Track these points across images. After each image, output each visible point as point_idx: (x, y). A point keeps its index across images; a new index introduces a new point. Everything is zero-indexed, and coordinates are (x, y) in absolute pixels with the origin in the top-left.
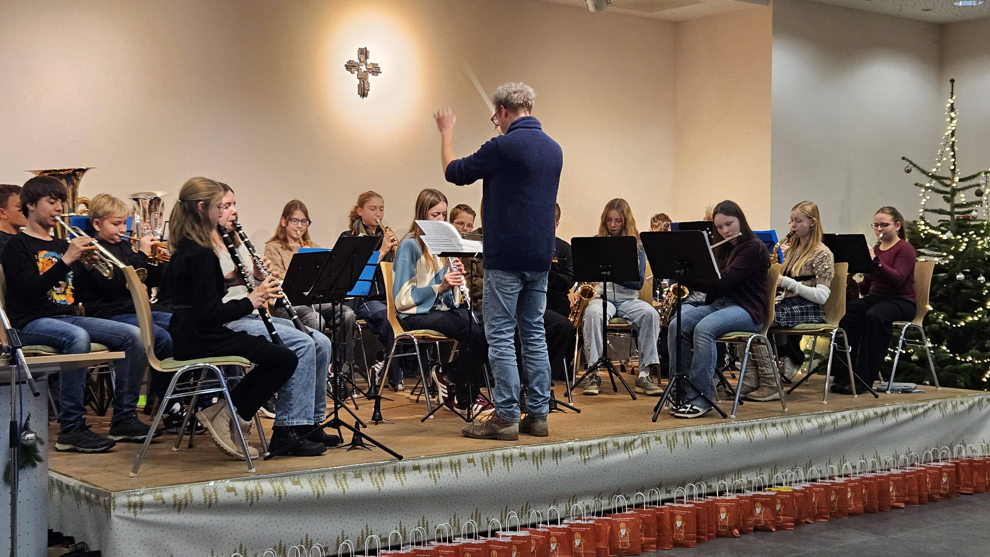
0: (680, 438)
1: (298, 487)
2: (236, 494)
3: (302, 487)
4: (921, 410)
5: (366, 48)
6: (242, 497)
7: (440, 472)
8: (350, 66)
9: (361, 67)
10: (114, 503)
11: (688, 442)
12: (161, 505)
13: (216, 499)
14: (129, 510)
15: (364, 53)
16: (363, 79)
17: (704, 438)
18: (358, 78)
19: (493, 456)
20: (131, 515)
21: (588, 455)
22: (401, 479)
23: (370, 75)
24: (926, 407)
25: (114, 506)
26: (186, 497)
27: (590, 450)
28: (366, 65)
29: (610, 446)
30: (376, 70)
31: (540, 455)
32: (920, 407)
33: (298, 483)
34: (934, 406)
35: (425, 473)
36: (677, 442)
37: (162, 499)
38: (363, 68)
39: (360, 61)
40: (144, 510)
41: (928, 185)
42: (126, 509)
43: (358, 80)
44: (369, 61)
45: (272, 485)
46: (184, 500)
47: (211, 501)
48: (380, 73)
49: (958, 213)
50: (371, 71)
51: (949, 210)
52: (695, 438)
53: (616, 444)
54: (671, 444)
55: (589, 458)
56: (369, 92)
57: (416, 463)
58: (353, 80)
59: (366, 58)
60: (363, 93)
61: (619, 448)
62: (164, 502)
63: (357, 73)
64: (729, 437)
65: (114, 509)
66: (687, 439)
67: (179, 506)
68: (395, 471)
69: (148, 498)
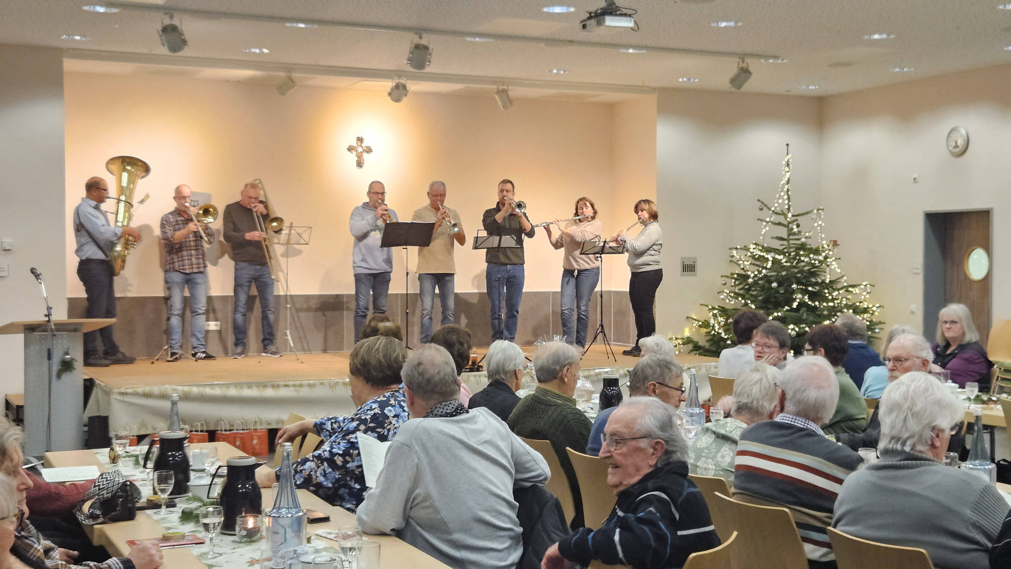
5: (361, 137)
7: (301, 389)
8: (350, 149)
9: (358, 149)
10: (112, 392)
14: (120, 396)
15: (360, 140)
16: (360, 156)
23: (365, 154)
25: (112, 394)
28: (362, 147)
30: (369, 150)
35: (292, 389)
38: (360, 150)
39: (358, 145)
41: (768, 220)
42: (118, 395)
43: (356, 157)
44: (364, 145)
48: (372, 152)
49: (792, 239)
50: (365, 151)
51: (785, 236)
56: (364, 165)
57: (286, 383)
58: (353, 158)
59: (362, 143)
60: (360, 164)
62: (138, 393)
63: (355, 152)
65: (112, 396)
67: (147, 395)
68: (273, 386)
69: (129, 391)
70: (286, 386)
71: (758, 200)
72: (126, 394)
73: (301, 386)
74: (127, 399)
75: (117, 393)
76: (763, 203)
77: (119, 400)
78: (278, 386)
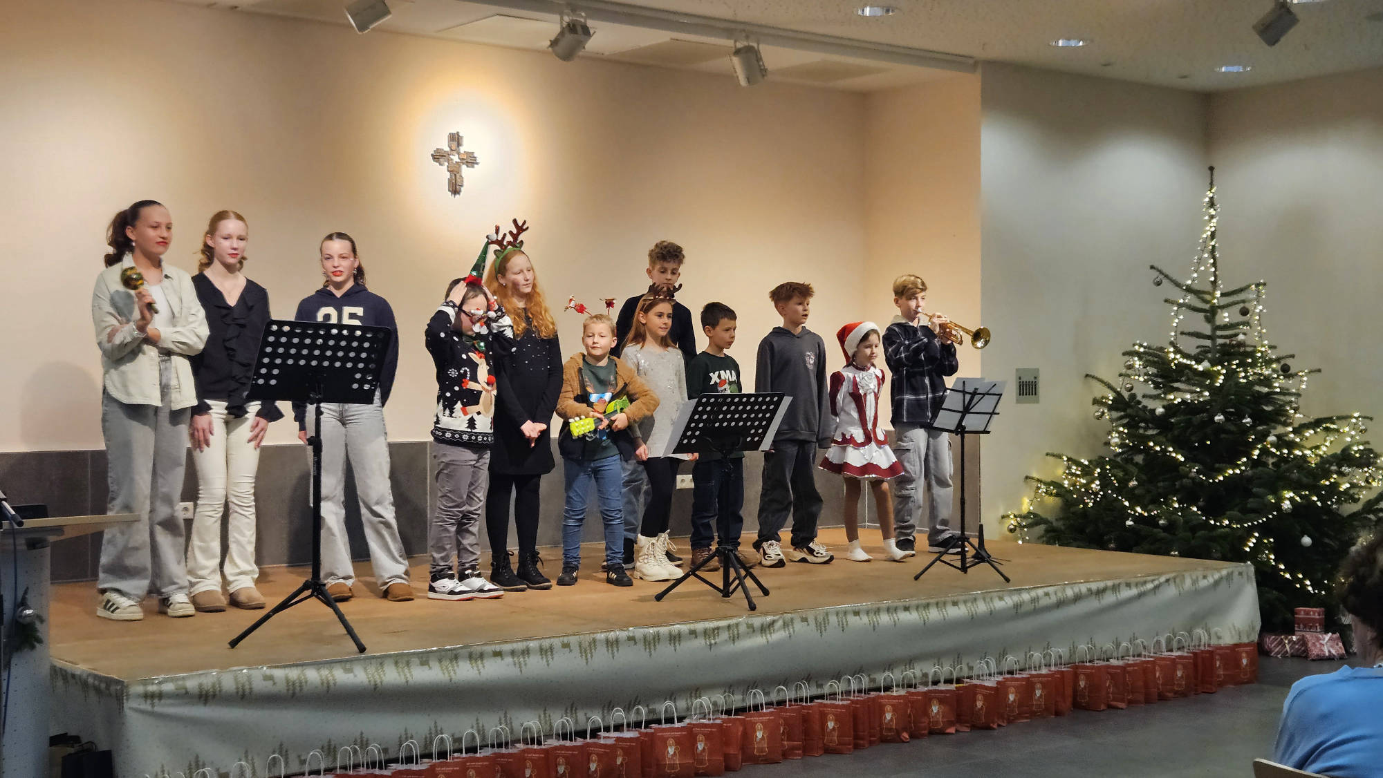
0: (833, 619)
1: (351, 675)
2: (275, 684)
3: (355, 676)
4: (1150, 586)
5: (458, 133)
6: (281, 687)
7: (526, 659)
8: (438, 156)
9: (452, 157)
10: (127, 693)
11: (843, 624)
12: (184, 696)
13: (251, 689)
14: (146, 701)
15: (456, 139)
16: (454, 172)
17: (865, 619)
18: (448, 171)
19: (594, 641)
20: (146, 706)
21: (714, 639)
22: (478, 667)
23: (464, 167)
24: (1156, 583)
25: (128, 695)
26: (213, 686)
27: (718, 633)
29: (743, 628)
30: (471, 161)
31: (654, 639)
32: (1149, 582)
33: (350, 671)
34: (1167, 581)
35: (509, 660)
36: (828, 623)
37: (186, 689)
38: (455, 158)
39: (452, 150)
40: (163, 701)
41: (1181, 301)
42: (142, 700)
43: (449, 173)
44: (462, 149)
45: (319, 673)
46: (211, 690)
47: (244, 691)
48: (477, 164)
49: (1222, 337)
50: (464, 161)
51: (1208, 332)
52: (852, 620)
53: (750, 626)
54: (821, 625)
55: (716, 643)
56: (462, 189)
57: (497, 648)
58: (442, 173)
59: (459, 145)
60: (455, 190)
61: (754, 631)
62: (187, 693)
63: (446, 164)
64: (896, 618)
65: (127, 699)
66: (842, 621)
67: (206, 697)
68: (471, 657)
69: (169, 687)
70: (498, 654)
71: (1152, 267)
72: (160, 696)
73: (526, 652)
74: (161, 708)
75: (139, 696)
76: (1161, 272)
77: (142, 712)
78: (482, 656)
